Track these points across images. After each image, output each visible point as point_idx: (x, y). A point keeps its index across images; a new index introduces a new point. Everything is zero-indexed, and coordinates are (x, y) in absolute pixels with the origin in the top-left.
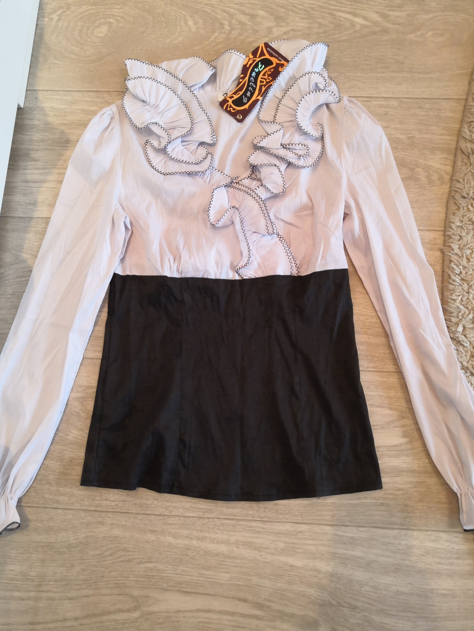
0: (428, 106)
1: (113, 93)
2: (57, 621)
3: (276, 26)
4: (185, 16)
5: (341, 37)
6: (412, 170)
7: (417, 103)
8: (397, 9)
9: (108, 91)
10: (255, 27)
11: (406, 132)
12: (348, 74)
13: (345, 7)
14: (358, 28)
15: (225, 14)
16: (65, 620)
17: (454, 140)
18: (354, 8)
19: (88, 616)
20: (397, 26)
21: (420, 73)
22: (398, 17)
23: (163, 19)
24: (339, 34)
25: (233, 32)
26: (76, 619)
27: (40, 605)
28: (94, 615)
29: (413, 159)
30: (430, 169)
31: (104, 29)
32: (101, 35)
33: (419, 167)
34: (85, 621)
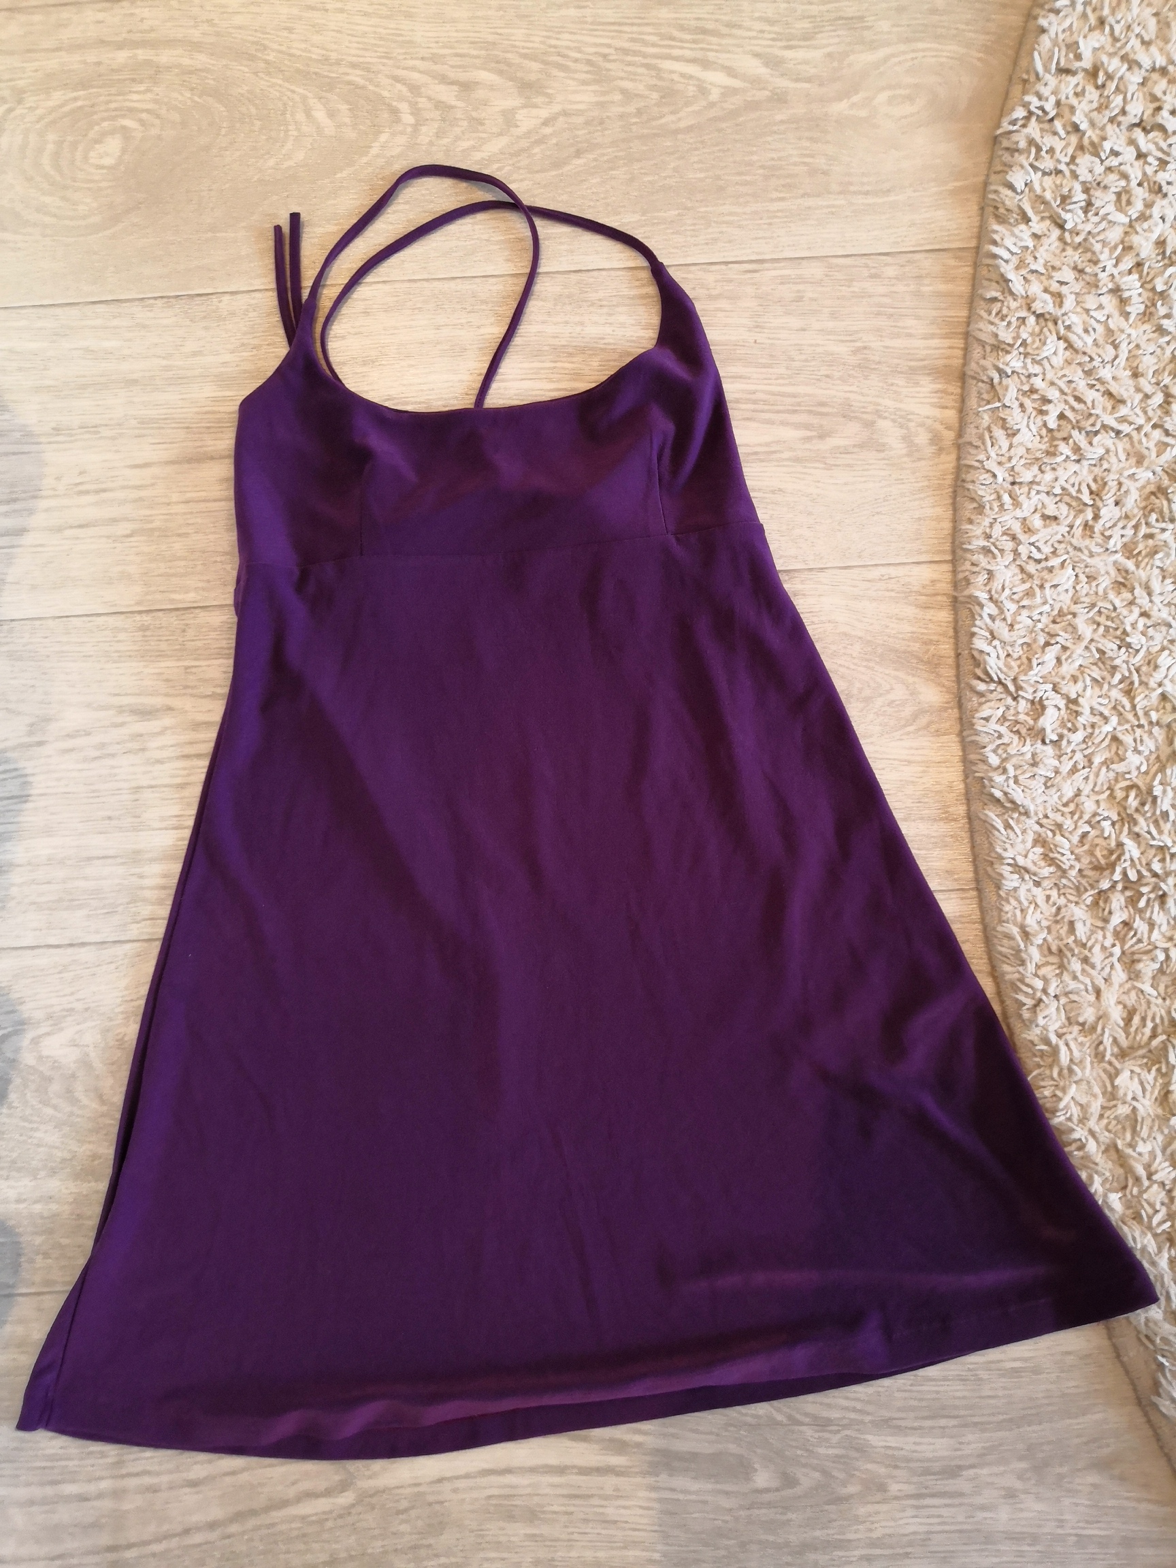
0: (891, 272)
1: (152, 301)
2: (167, 1537)
3: (524, 106)
4: (304, 99)
5: (680, 119)
6: (869, 425)
7: (867, 266)
8: (802, 43)
9: (142, 299)
10: (474, 114)
11: (848, 338)
12: (703, 209)
13: (682, 48)
14: (715, 95)
15: (399, 86)
16: (187, 1531)
17: (958, 348)
18: (702, 49)
19: (238, 1517)
20: (807, 85)
21: (867, 193)
22: (806, 62)
23: (253, 111)
24: (672, 113)
25: (424, 129)
26: (212, 1526)
27: (127, 1506)
28: (253, 1513)
29: (869, 399)
30: (909, 420)
31: (113, 145)
32: (108, 161)
33: (886, 418)
34: (234, 1528)
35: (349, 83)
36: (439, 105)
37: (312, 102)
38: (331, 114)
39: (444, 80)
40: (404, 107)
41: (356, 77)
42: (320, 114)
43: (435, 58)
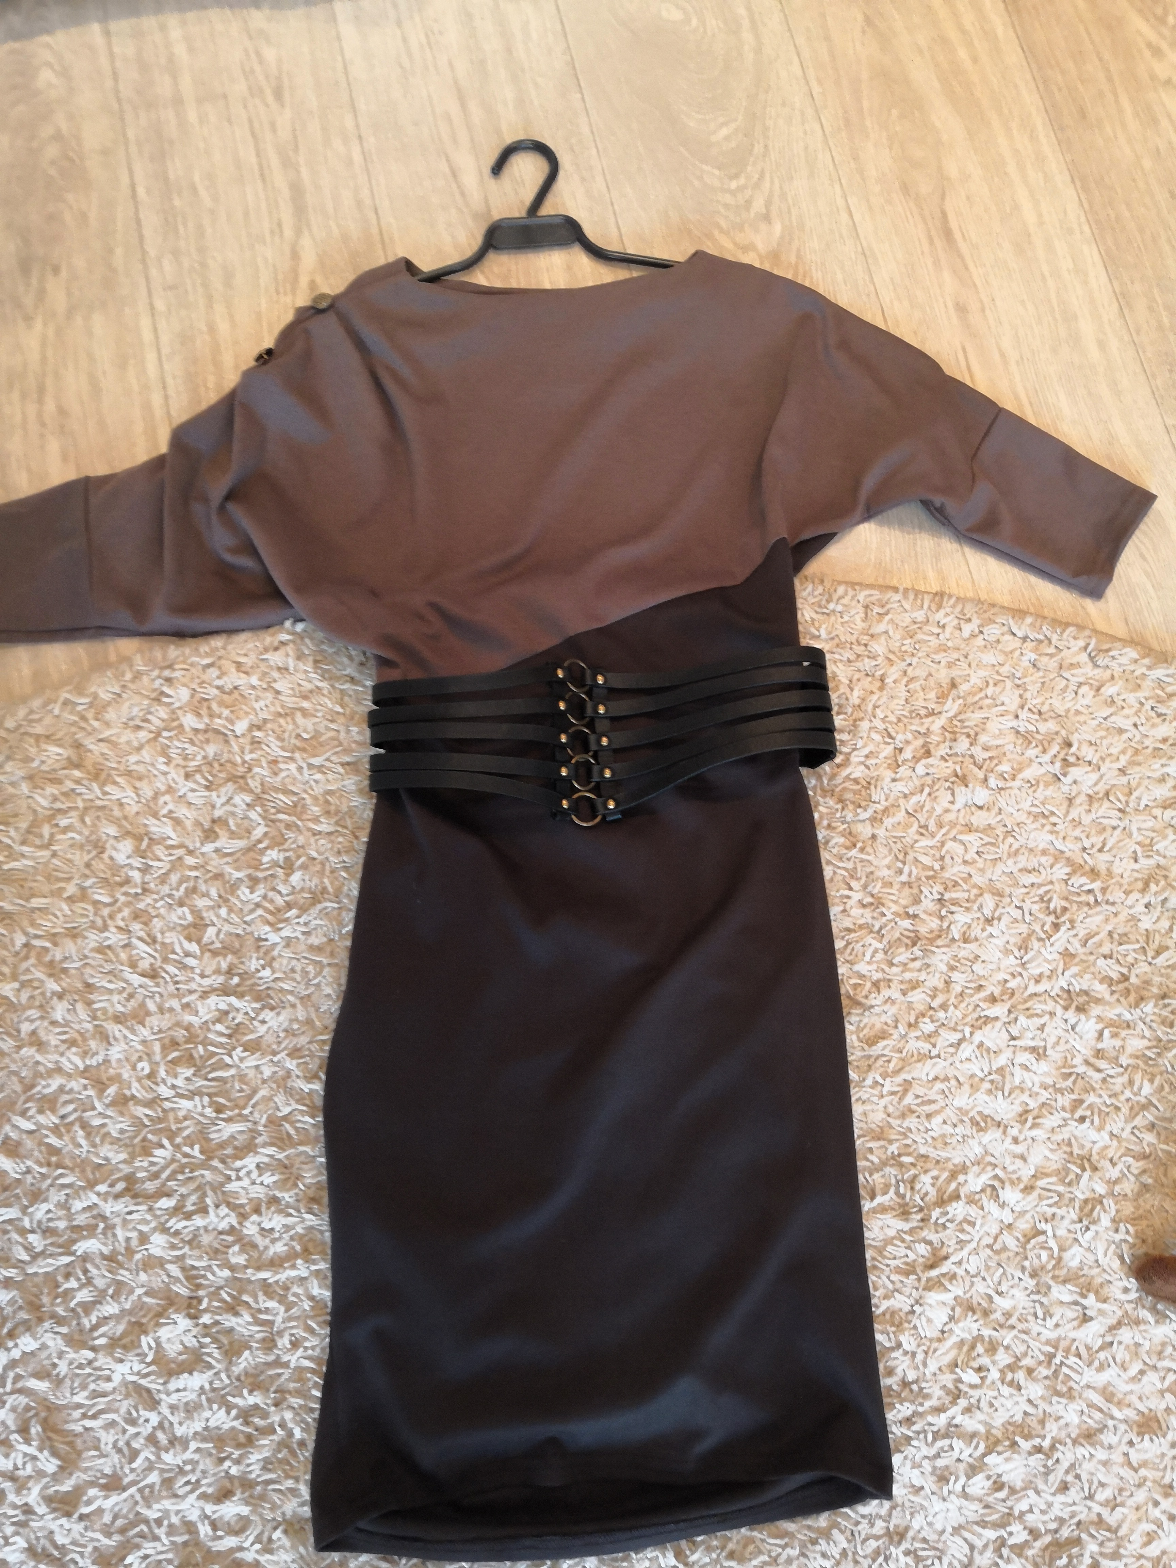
35: (753, 146)
36: (748, 203)
37: (733, 126)
38: (727, 138)
39: (768, 203)
40: (742, 181)
41: (758, 149)
42: (725, 131)
43: (783, 196)
